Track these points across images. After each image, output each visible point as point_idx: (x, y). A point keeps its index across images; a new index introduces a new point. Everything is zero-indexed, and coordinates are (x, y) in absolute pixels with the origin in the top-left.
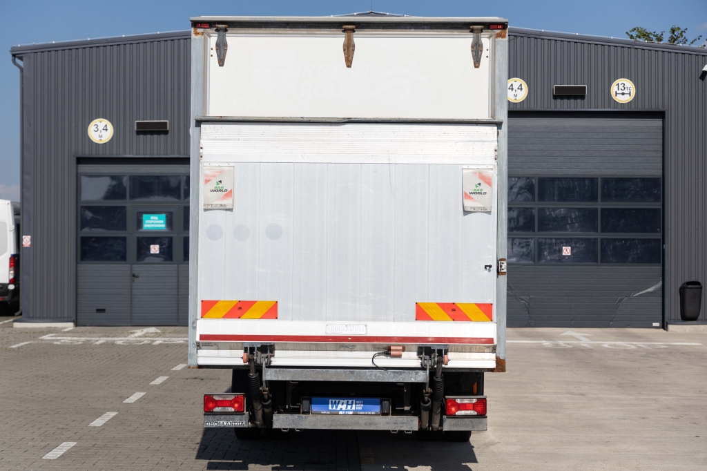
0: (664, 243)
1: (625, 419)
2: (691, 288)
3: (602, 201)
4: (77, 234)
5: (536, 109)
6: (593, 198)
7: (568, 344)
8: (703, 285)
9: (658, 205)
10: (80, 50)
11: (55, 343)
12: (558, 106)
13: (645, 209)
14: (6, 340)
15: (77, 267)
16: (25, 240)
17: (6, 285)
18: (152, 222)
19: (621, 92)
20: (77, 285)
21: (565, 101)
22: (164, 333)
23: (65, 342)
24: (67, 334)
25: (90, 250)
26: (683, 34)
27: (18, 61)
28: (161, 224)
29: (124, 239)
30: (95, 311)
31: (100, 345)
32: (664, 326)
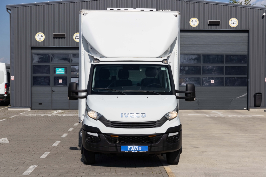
0: (248, 79)
1: (249, 143)
2: (258, 95)
3: (225, 63)
4: (31, 75)
5: (201, 29)
6: (222, 62)
7: (215, 116)
8: (262, 94)
9: (246, 65)
10: (32, 7)
11: (26, 116)
12: (210, 28)
13: (241, 66)
14: (7, 115)
15: (31, 88)
16: (12, 78)
17: (4, 95)
18: (59, 71)
19: (233, 23)
20: (31, 94)
21: (212, 26)
22: (65, 112)
23: (30, 116)
24: (29, 113)
25: (36, 81)
26: (250, 2)
27: (9, 10)
28: (63, 72)
29: (49, 77)
30: (38, 104)
31: (43, 116)
32: (248, 109)
